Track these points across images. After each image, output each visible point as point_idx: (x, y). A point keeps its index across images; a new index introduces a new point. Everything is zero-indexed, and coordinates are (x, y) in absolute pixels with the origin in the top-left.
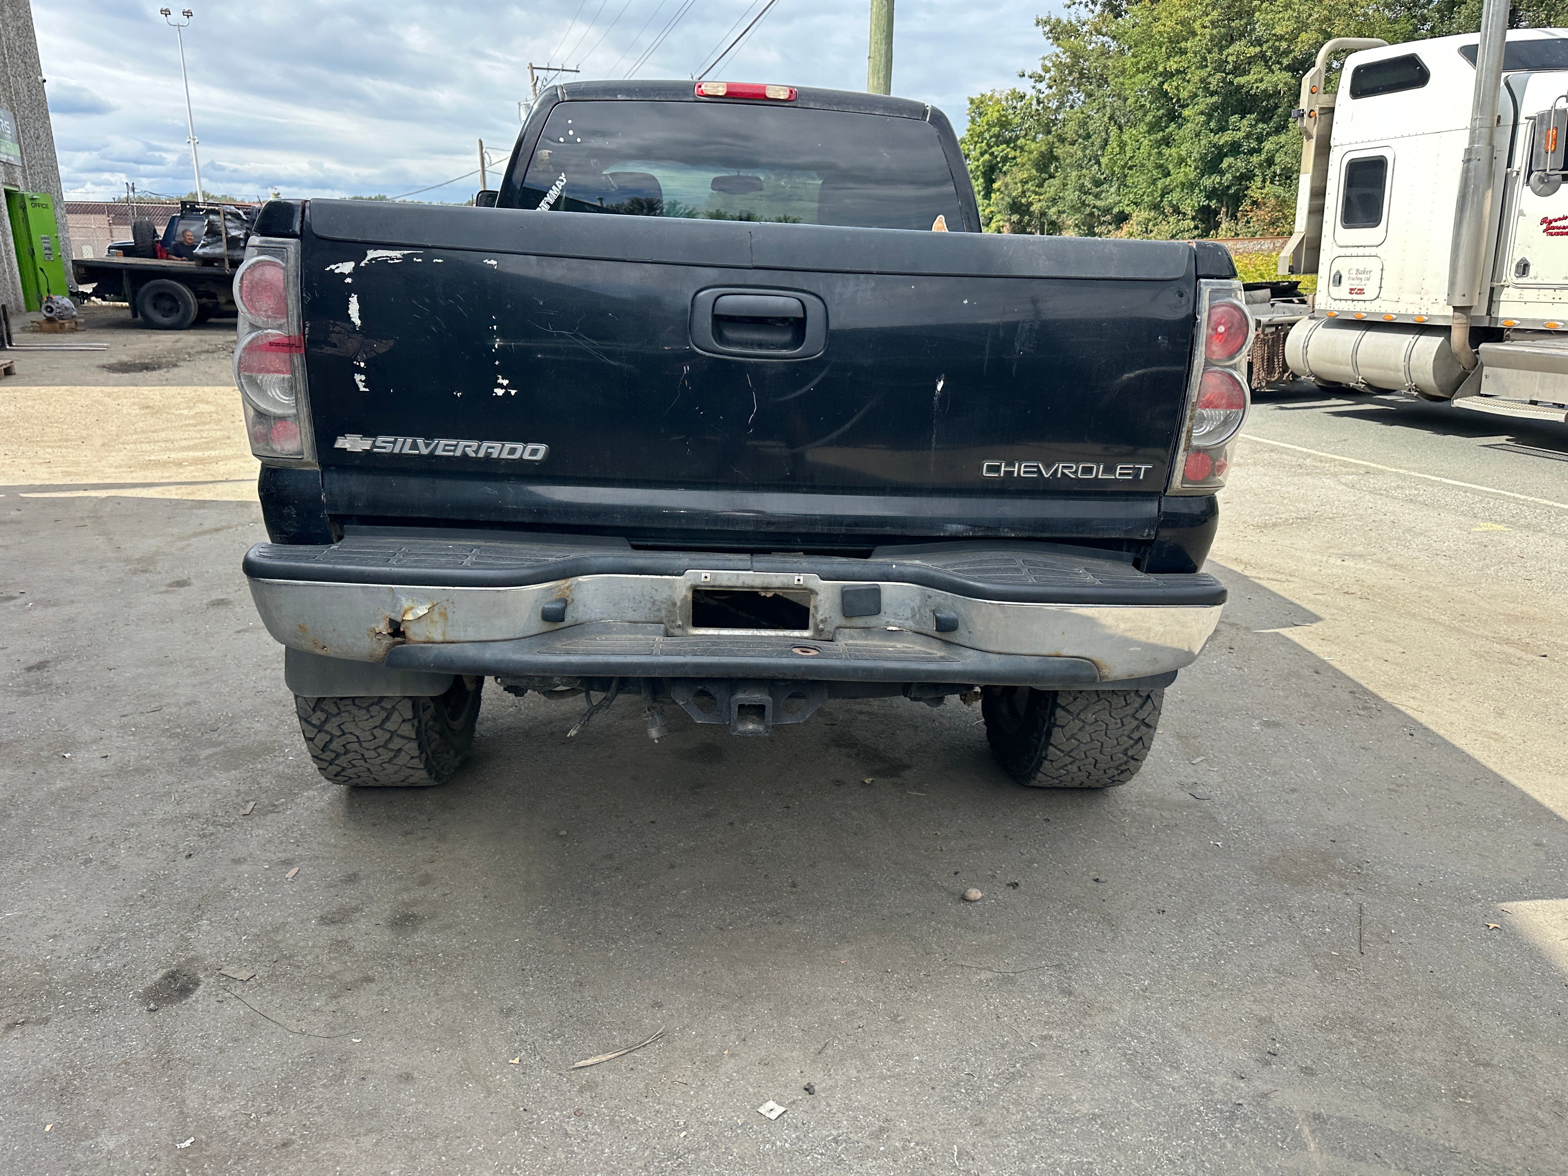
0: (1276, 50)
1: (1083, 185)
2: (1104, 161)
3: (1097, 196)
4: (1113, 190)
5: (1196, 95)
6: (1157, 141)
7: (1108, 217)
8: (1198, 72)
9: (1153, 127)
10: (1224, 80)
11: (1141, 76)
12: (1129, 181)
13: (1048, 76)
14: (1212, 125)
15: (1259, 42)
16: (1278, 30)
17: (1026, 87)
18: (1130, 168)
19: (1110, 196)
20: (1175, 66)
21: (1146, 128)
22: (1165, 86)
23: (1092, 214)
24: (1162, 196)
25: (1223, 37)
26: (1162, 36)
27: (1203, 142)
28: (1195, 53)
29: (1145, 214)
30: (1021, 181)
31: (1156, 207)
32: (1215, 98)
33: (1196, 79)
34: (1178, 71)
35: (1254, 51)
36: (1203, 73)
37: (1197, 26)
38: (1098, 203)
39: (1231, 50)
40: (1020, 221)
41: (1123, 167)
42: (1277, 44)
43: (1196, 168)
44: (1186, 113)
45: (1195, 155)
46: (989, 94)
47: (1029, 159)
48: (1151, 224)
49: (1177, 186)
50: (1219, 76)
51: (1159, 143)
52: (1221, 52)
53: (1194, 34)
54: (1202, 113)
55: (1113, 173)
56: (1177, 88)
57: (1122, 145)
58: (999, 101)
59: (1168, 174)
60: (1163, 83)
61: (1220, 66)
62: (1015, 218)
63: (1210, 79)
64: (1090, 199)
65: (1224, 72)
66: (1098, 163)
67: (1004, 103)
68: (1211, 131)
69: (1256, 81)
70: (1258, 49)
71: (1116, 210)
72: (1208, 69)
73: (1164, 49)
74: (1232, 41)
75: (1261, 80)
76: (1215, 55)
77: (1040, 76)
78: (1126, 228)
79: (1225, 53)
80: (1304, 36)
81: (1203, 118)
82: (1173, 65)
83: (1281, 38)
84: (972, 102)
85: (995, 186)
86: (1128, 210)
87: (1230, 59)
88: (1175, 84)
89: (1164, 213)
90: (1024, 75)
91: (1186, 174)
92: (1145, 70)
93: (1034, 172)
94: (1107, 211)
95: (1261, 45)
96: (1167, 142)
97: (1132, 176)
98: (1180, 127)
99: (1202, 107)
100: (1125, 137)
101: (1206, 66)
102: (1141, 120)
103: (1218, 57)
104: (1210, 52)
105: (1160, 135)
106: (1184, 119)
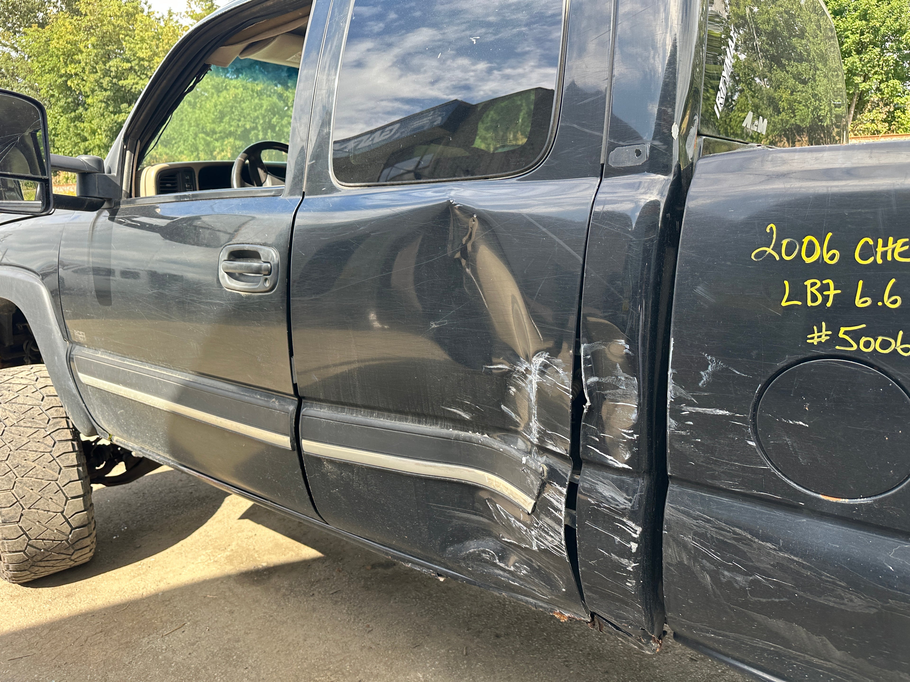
0: (141, 66)
5: (93, 91)
6: (71, 119)
9: (65, 110)
10: (111, 82)
11: (48, 75)
14: (111, 109)
15: (128, 61)
16: (140, 54)
20: (73, 71)
21: (60, 110)
22: (69, 83)
25: (103, 56)
26: (58, 50)
27: (108, 120)
28: (86, 63)
32: (108, 93)
33: (92, 80)
34: (76, 74)
35: (127, 65)
36: (96, 76)
37: (81, 46)
39: (111, 63)
42: (142, 62)
43: (106, 136)
44: (89, 101)
45: (104, 127)
49: (94, 147)
50: (107, 79)
52: (104, 63)
53: (81, 52)
54: (101, 101)
56: (78, 85)
59: (85, 140)
60: (66, 81)
61: (106, 73)
63: (101, 81)
65: (110, 76)
68: (111, 112)
69: (134, 84)
70: (129, 65)
72: (99, 74)
73: (61, 59)
74: (109, 59)
75: (137, 84)
76: (100, 66)
79: (108, 65)
81: (103, 105)
82: (71, 69)
83: (143, 59)
87: (113, 69)
88: (76, 82)
91: (100, 140)
92: (49, 72)
95: (130, 62)
96: (79, 118)
97: (58, 140)
98: (86, 109)
99: (101, 98)
101: (97, 72)
102: (55, 104)
103: (103, 67)
104: (97, 63)
105: (73, 114)
106: (89, 105)
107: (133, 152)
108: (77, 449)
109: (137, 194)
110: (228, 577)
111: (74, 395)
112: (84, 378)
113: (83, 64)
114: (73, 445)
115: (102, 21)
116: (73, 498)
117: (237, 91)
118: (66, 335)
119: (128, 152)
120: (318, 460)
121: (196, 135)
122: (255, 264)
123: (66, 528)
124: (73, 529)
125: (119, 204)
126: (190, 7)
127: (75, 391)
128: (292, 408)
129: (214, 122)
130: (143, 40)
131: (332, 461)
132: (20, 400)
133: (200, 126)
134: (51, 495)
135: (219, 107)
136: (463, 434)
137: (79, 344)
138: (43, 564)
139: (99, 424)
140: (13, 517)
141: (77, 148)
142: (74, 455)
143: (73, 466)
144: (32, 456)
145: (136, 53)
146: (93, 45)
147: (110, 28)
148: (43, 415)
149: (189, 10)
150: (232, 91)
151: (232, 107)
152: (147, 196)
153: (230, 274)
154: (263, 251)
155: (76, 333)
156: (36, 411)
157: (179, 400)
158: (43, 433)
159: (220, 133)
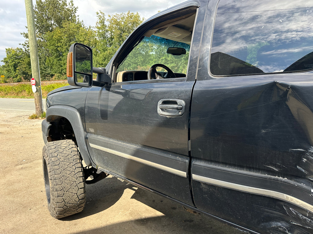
1: (41, 68)
2: (46, 63)
3: (46, 71)
4: (49, 69)
5: (65, 51)
7: (49, 75)
8: (65, 46)
9: (56, 57)
11: (52, 46)
12: (53, 68)
13: (26, 45)
16: (80, 40)
17: (21, 47)
18: (53, 65)
19: (49, 70)
21: (55, 57)
22: (58, 49)
23: (45, 75)
24: (62, 71)
25: (69, 40)
26: (55, 39)
28: (64, 43)
29: (58, 75)
30: (25, 68)
31: (60, 73)
36: (67, 47)
37: (63, 37)
38: (46, 72)
40: (26, 76)
41: (51, 65)
46: (11, 48)
47: (26, 63)
48: (60, 76)
51: (58, 60)
52: (69, 43)
53: (62, 39)
55: (49, 66)
56: (61, 49)
57: (50, 60)
58: (14, 50)
59: (62, 66)
62: (24, 75)
64: (44, 71)
66: (44, 64)
67: (15, 50)
71: (51, 74)
73: (56, 41)
77: (25, 45)
78: (54, 77)
79: (70, 43)
80: (85, 41)
82: (59, 44)
83: (81, 41)
84: (6, 49)
85: (17, 69)
86: (53, 74)
89: (62, 74)
90: (20, 44)
92: (52, 45)
93: (27, 66)
94: (48, 74)
96: (60, 60)
98: (63, 57)
100: (50, 59)
102: (53, 55)
103: (69, 44)
104: (67, 43)
105: (58, 58)
106: (63, 55)
107: (115, 66)
108: (82, 170)
109: (116, 81)
110: (132, 221)
111: (86, 151)
112: (92, 145)
113: (63, 43)
114: (81, 169)
115: (69, 30)
116: (80, 188)
117: (110, 51)
118: (85, 130)
119: (114, 67)
120: (198, 183)
121: (96, 65)
122: (175, 106)
123: (77, 200)
124: (79, 200)
125: (111, 84)
126: (97, 25)
127: (86, 150)
128: (187, 161)
129: (102, 61)
130: (81, 35)
131: (205, 184)
132: (64, 152)
133: (98, 62)
134: (74, 187)
135: (104, 56)
136: (273, 177)
137: (91, 133)
138: (68, 212)
139: (94, 162)
140: (61, 195)
141: (59, 69)
142: (81, 173)
143: (81, 177)
144: (68, 172)
145: (79, 39)
146: (66, 37)
147: (72, 32)
148: (72, 158)
149: (97, 26)
150: (109, 51)
151: (108, 56)
152: (119, 82)
153: (162, 109)
154: (179, 101)
155: (90, 129)
156: (69, 157)
157: (134, 155)
158: (72, 164)
159: (104, 64)
